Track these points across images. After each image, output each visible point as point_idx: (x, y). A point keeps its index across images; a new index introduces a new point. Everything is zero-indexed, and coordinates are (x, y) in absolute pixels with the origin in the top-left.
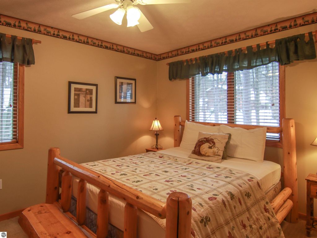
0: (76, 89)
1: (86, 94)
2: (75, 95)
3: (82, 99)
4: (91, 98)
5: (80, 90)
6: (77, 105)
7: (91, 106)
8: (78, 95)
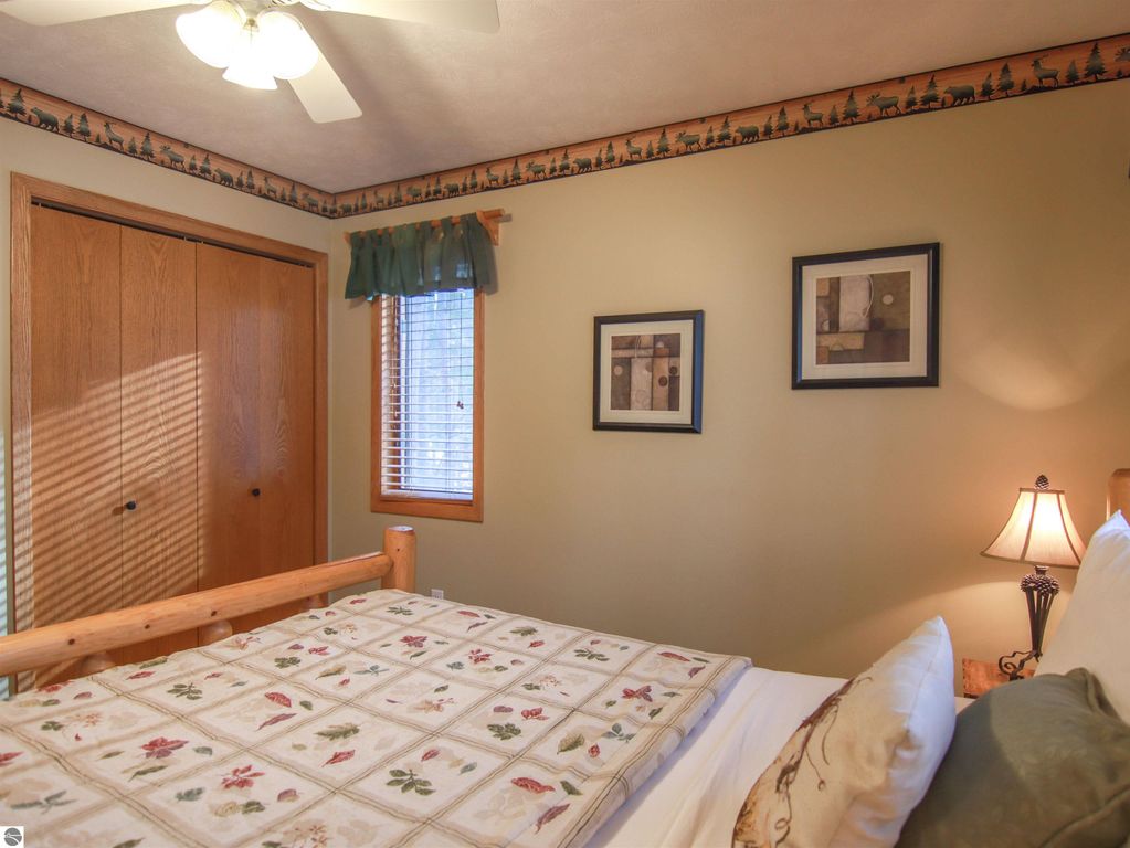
0: (618, 343)
1: (656, 355)
2: (616, 362)
3: (640, 377)
4: (674, 370)
5: (632, 343)
6: (623, 399)
7: (673, 404)
8: (626, 363)
